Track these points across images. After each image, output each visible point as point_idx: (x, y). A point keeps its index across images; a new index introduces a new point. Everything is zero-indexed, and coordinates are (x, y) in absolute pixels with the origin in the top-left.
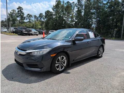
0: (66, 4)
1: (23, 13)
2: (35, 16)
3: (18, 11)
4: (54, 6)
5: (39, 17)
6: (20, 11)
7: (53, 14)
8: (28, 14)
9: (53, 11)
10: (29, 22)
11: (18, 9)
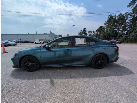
0: (117, 17)
1: (86, 31)
2: (94, 32)
3: (84, 31)
4: (106, 22)
5: (96, 32)
6: (85, 30)
7: (105, 28)
8: (89, 31)
9: (105, 26)
10: (90, 36)
11: (83, 29)
